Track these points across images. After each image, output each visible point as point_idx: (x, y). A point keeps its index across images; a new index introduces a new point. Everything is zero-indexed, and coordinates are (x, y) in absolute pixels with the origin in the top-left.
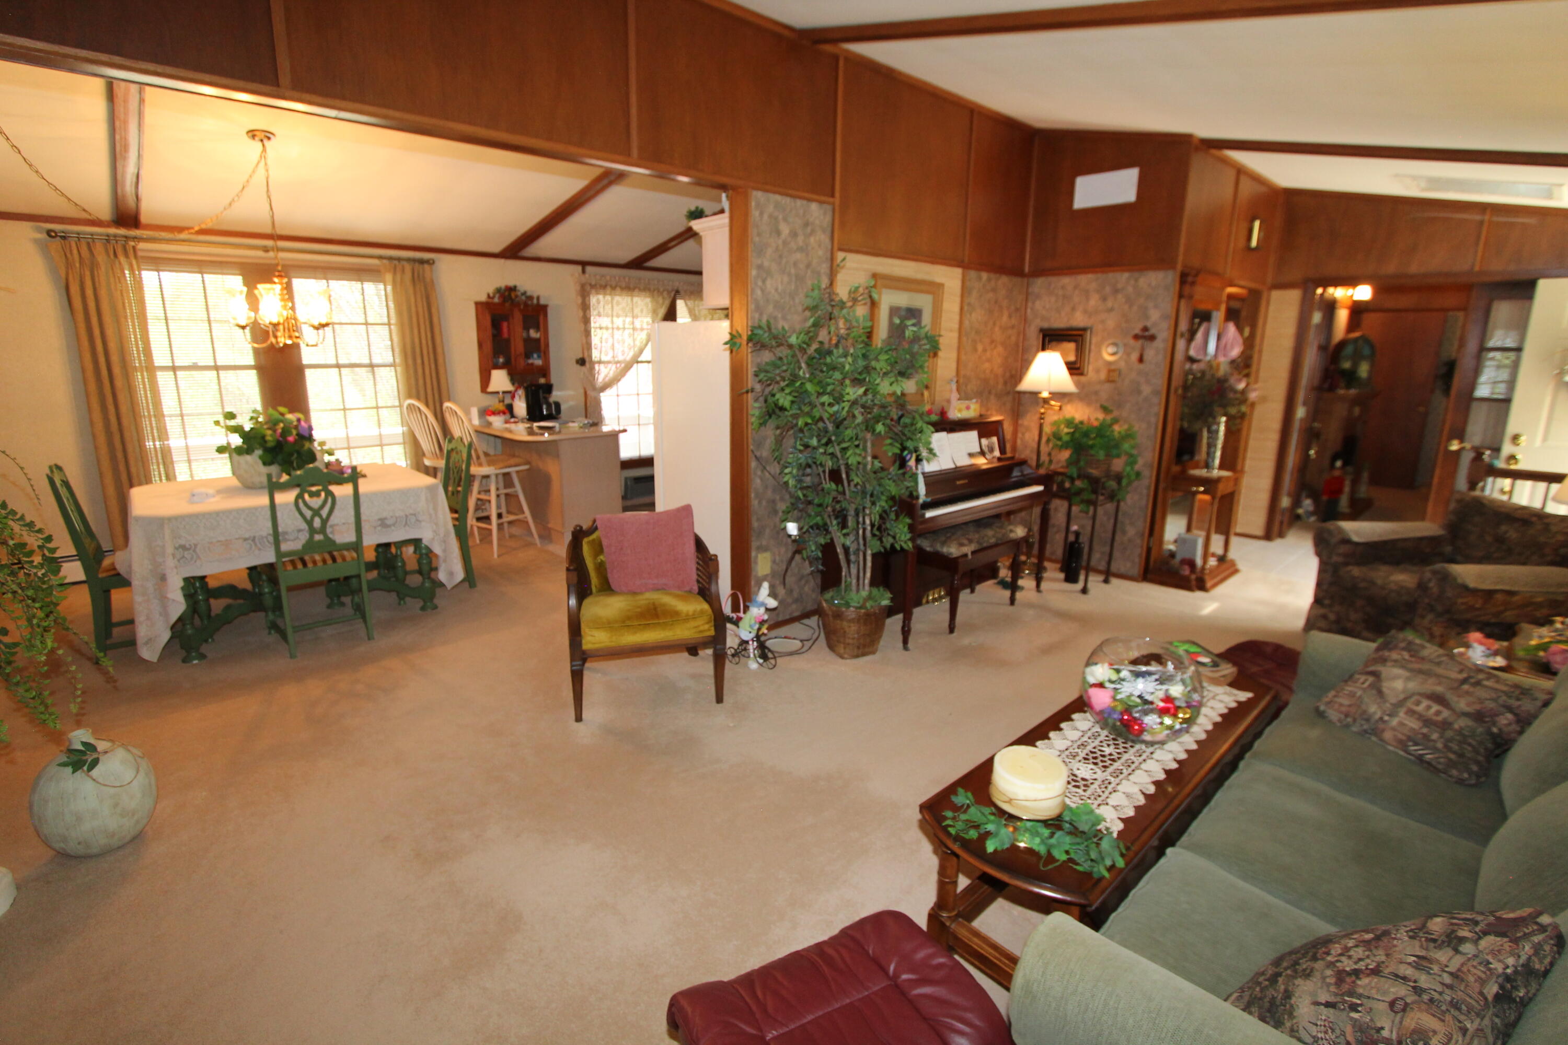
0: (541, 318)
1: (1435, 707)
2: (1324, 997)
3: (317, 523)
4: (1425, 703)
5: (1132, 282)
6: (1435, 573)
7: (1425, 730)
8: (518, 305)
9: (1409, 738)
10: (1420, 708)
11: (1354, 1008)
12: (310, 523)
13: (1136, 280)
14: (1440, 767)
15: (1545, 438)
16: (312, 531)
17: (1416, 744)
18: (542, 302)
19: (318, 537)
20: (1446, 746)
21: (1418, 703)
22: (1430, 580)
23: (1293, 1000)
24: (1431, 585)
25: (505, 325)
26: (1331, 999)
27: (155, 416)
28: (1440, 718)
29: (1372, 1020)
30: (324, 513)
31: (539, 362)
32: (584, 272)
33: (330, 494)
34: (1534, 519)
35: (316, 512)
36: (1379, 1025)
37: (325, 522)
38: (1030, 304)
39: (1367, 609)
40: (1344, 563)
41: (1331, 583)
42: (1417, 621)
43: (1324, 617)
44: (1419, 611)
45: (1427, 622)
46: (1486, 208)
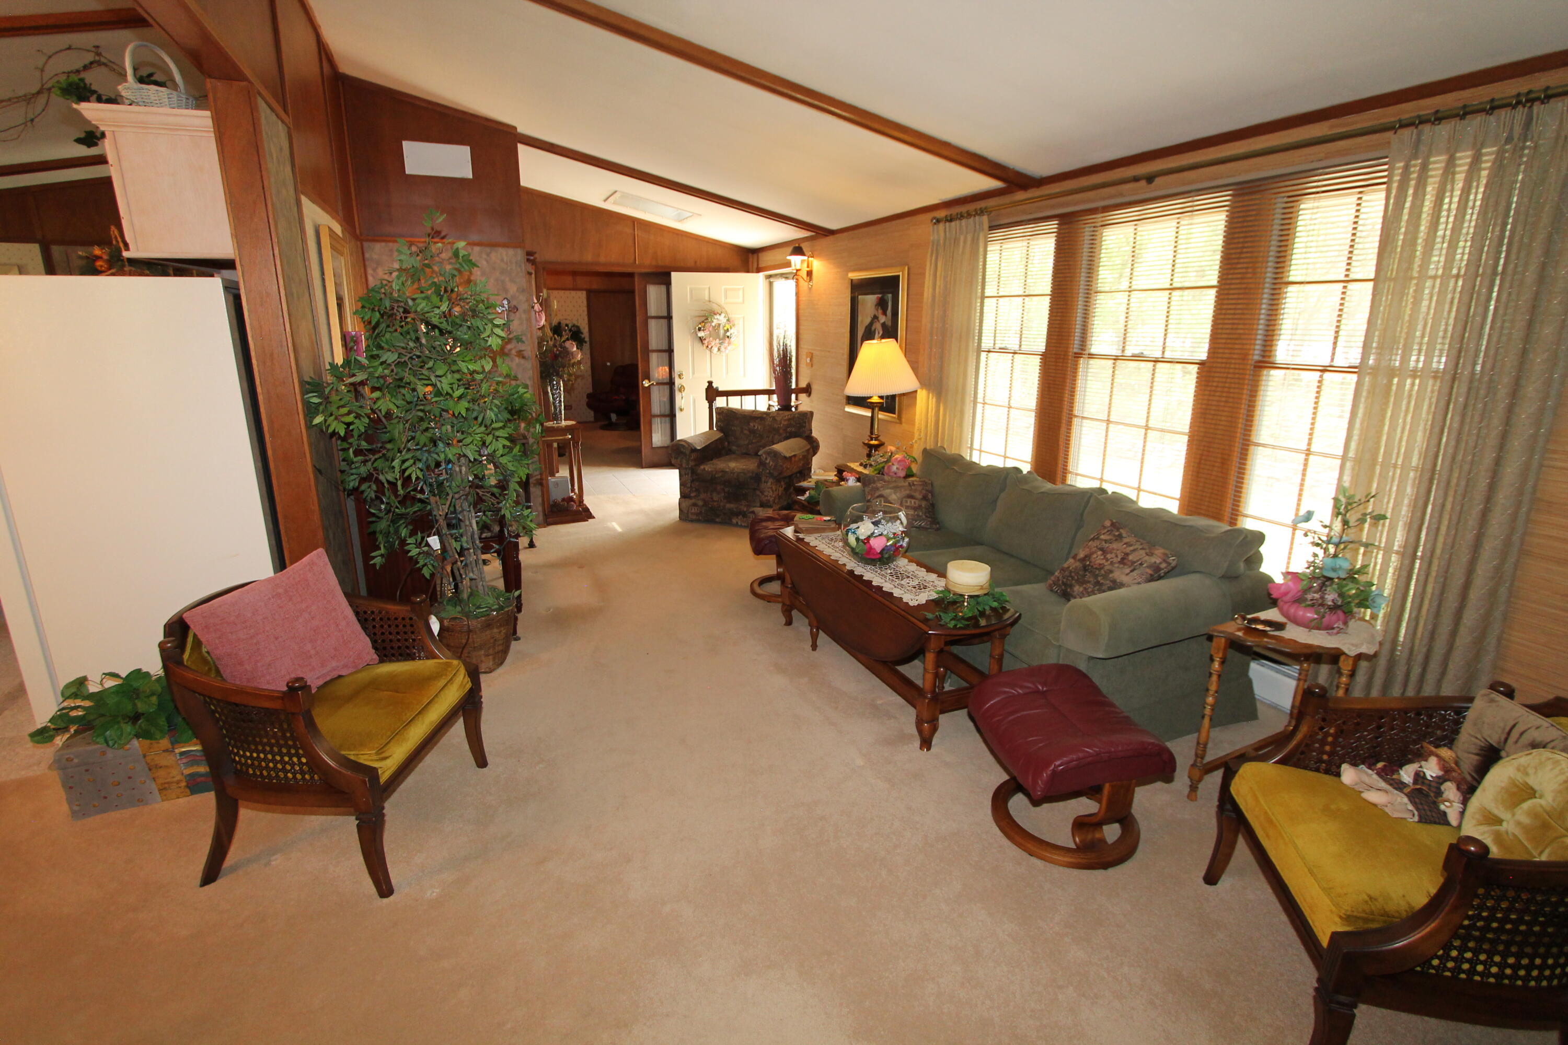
5: (484, 256)
7: (916, 513)
9: (912, 519)
13: (488, 255)
17: (916, 521)
20: (926, 516)
21: (907, 502)
28: (917, 505)
34: (762, 416)
38: (370, 271)
39: (726, 490)
40: (696, 465)
41: (692, 481)
42: (763, 486)
43: (695, 505)
44: (763, 479)
45: (769, 484)
46: (634, 221)
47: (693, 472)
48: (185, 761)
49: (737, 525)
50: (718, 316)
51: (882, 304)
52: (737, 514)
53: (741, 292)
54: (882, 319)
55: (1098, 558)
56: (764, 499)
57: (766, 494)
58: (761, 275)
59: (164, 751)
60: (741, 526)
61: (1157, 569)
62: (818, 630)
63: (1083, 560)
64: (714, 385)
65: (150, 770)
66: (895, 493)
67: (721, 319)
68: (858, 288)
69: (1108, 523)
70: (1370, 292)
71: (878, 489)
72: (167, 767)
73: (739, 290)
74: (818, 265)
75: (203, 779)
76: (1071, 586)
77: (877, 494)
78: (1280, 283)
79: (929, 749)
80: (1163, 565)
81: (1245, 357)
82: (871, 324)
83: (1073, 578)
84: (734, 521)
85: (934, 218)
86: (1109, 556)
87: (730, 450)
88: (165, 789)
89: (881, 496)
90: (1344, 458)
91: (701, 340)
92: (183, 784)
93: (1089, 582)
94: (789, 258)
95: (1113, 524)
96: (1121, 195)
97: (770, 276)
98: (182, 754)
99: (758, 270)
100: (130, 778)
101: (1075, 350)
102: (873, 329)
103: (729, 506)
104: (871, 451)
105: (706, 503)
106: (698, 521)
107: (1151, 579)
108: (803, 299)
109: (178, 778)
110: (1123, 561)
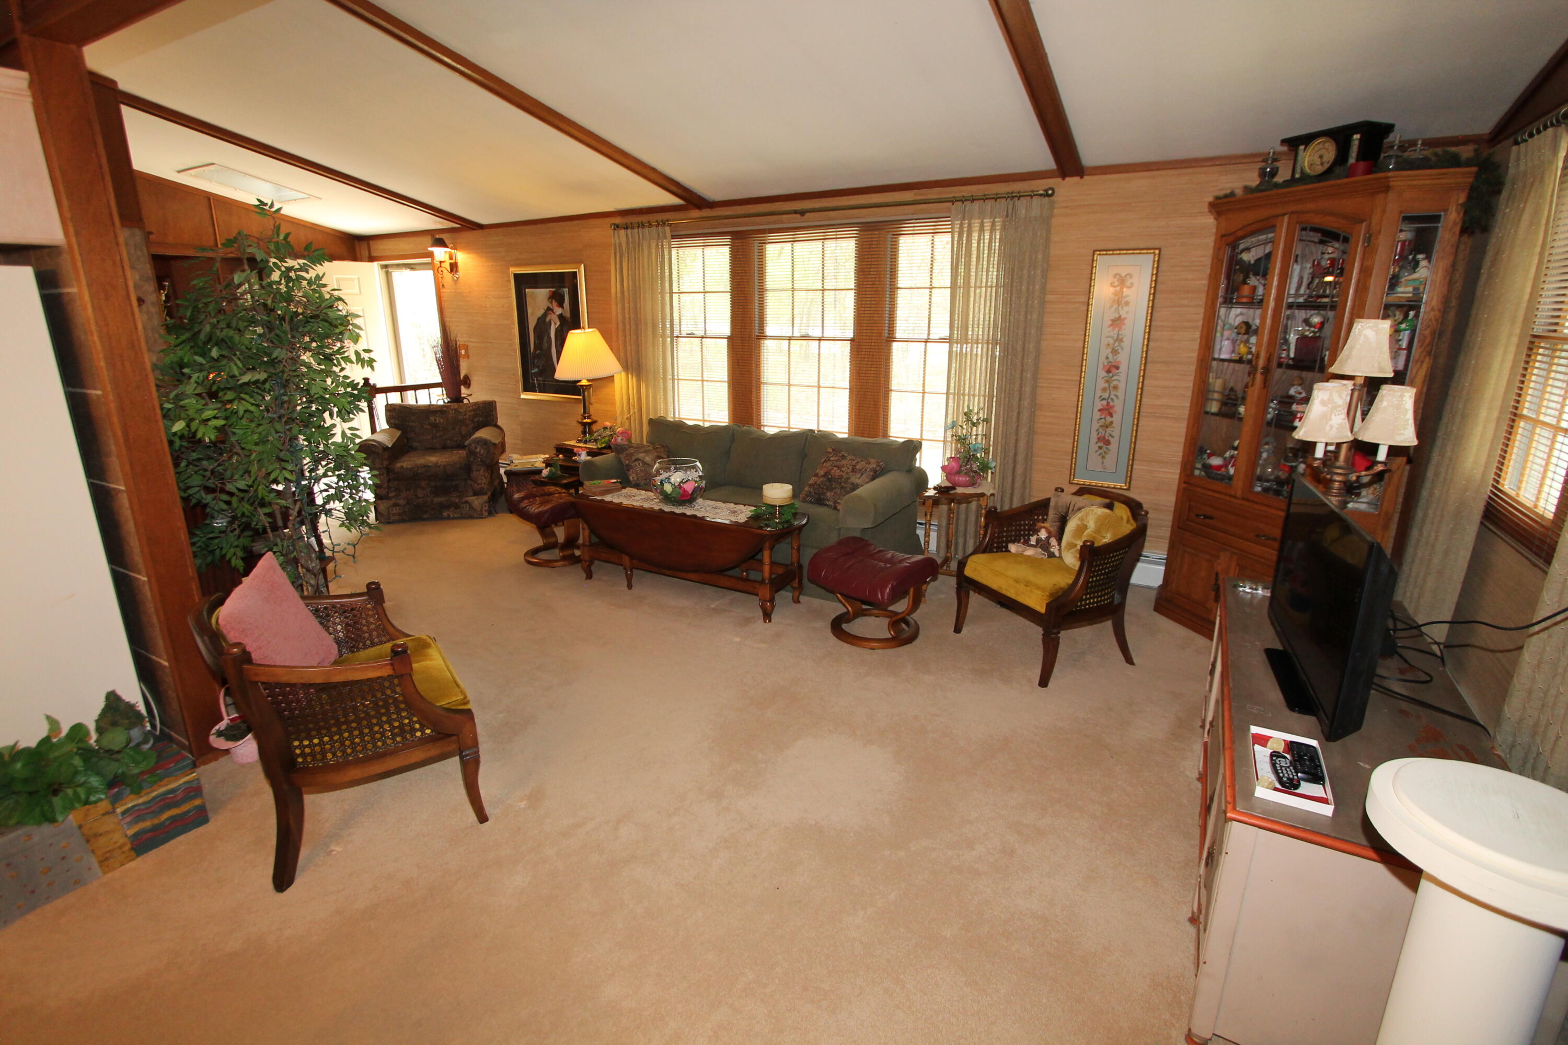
39: (433, 484)
40: (390, 464)
41: (389, 481)
42: (474, 474)
43: (395, 505)
44: (474, 468)
45: (482, 472)
46: (208, 197)
47: (389, 470)
48: (128, 819)
49: (449, 518)
51: (557, 298)
52: (448, 507)
53: (356, 283)
54: (559, 311)
55: (836, 472)
56: (477, 487)
57: (479, 482)
58: (376, 265)
59: (103, 815)
60: (454, 518)
61: (875, 471)
62: (631, 571)
63: (825, 475)
64: (372, 382)
65: (88, 841)
66: (647, 455)
68: (523, 282)
69: (831, 450)
70: (949, 294)
71: (632, 454)
72: (107, 832)
73: (352, 280)
74: (462, 257)
75: (149, 835)
76: (824, 494)
77: (634, 459)
78: (894, 288)
79: (770, 621)
80: (878, 468)
81: (880, 334)
82: (545, 315)
83: (823, 488)
84: (445, 514)
85: (615, 224)
86: (843, 469)
87: (410, 447)
88: (107, 859)
89: (637, 460)
90: (948, 394)
92: (128, 846)
93: (836, 488)
94: (430, 249)
95: (834, 450)
96: (783, 222)
97: (386, 266)
98: (124, 813)
99: (371, 259)
100: (63, 858)
101: (757, 334)
102: (548, 320)
103: (437, 500)
104: (585, 428)
105: (409, 501)
106: (402, 521)
107: (873, 478)
108: (446, 292)
109: (122, 840)
110: (853, 471)
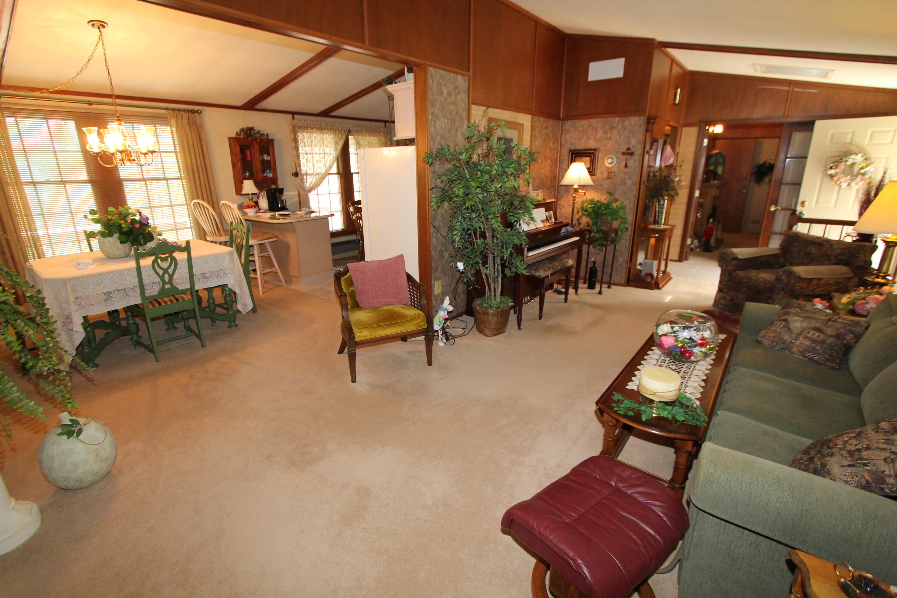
0: (270, 147)
1: (817, 334)
2: (846, 463)
3: (167, 278)
4: (812, 332)
5: (621, 123)
6: (785, 271)
7: (813, 345)
8: (256, 139)
9: (806, 350)
10: (810, 335)
11: (865, 465)
12: (162, 278)
13: (624, 122)
14: (821, 362)
15: (817, 203)
16: (164, 283)
17: (809, 352)
18: (270, 137)
19: (168, 286)
20: (824, 352)
21: (809, 333)
22: (782, 275)
23: (828, 467)
24: (783, 278)
25: (248, 152)
26: (851, 463)
27: (26, 215)
28: (820, 339)
29: (877, 468)
30: (170, 271)
31: (271, 175)
32: (293, 118)
33: (174, 259)
34: (824, 243)
35: (166, 271)
36: (882, 470)
37: (171, 277)
38: (563, 136)
40: (734, 270)
41: (727, 281)
43: (725, 298)
46: (790, 83)
47: (730, 274)
50: (853, 157)
53: (892, 134)
66: (802, 321)
67: (858, 158)
73: (889, 131)
80: (892, 481)
91: (832, 176)
105: (732, 299)
110: (854, 453)
